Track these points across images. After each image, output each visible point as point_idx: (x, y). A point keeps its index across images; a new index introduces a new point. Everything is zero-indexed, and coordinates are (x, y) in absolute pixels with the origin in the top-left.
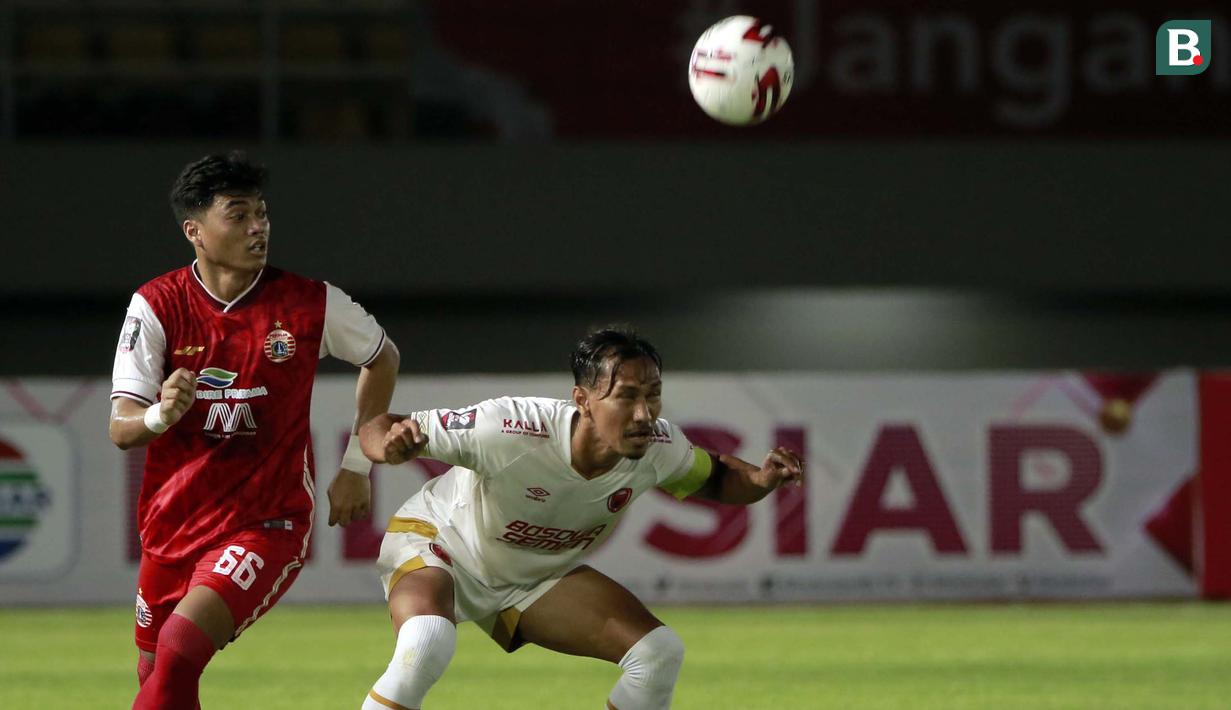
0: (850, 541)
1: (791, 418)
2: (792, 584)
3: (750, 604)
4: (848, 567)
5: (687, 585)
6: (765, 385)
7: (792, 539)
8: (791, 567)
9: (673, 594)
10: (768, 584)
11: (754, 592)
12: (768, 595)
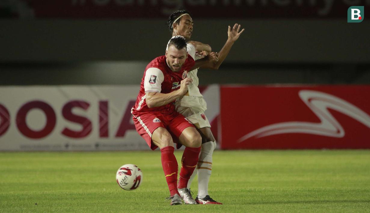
0: (121, 133)
1: (104, 98)
2: (104, 145)
3: (92, 151)
4: (120, 140)
5: (74, 146)
6: (96, 89)
7: (104, 132)
8: (104, 141)
9: (70, 148)
10: (97, 145)
11: (93, 147)
12: (97, 149)
